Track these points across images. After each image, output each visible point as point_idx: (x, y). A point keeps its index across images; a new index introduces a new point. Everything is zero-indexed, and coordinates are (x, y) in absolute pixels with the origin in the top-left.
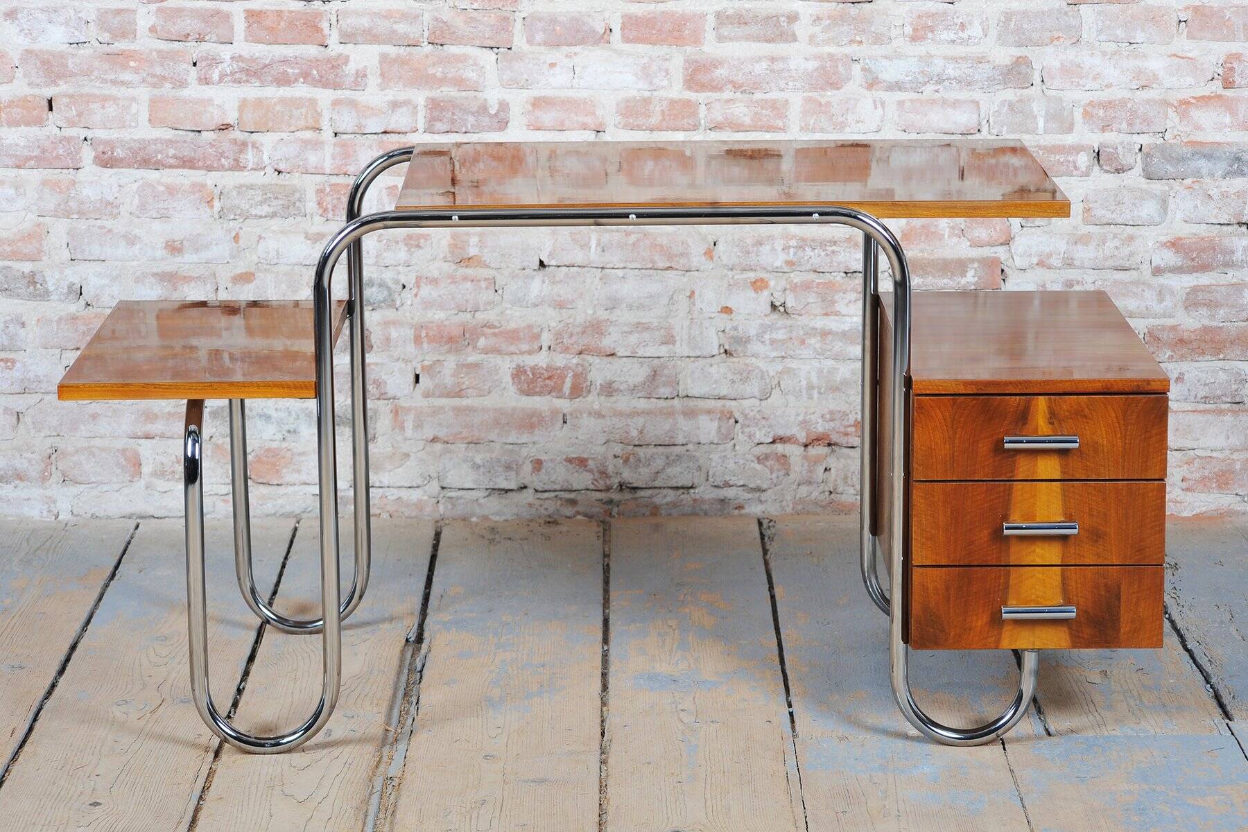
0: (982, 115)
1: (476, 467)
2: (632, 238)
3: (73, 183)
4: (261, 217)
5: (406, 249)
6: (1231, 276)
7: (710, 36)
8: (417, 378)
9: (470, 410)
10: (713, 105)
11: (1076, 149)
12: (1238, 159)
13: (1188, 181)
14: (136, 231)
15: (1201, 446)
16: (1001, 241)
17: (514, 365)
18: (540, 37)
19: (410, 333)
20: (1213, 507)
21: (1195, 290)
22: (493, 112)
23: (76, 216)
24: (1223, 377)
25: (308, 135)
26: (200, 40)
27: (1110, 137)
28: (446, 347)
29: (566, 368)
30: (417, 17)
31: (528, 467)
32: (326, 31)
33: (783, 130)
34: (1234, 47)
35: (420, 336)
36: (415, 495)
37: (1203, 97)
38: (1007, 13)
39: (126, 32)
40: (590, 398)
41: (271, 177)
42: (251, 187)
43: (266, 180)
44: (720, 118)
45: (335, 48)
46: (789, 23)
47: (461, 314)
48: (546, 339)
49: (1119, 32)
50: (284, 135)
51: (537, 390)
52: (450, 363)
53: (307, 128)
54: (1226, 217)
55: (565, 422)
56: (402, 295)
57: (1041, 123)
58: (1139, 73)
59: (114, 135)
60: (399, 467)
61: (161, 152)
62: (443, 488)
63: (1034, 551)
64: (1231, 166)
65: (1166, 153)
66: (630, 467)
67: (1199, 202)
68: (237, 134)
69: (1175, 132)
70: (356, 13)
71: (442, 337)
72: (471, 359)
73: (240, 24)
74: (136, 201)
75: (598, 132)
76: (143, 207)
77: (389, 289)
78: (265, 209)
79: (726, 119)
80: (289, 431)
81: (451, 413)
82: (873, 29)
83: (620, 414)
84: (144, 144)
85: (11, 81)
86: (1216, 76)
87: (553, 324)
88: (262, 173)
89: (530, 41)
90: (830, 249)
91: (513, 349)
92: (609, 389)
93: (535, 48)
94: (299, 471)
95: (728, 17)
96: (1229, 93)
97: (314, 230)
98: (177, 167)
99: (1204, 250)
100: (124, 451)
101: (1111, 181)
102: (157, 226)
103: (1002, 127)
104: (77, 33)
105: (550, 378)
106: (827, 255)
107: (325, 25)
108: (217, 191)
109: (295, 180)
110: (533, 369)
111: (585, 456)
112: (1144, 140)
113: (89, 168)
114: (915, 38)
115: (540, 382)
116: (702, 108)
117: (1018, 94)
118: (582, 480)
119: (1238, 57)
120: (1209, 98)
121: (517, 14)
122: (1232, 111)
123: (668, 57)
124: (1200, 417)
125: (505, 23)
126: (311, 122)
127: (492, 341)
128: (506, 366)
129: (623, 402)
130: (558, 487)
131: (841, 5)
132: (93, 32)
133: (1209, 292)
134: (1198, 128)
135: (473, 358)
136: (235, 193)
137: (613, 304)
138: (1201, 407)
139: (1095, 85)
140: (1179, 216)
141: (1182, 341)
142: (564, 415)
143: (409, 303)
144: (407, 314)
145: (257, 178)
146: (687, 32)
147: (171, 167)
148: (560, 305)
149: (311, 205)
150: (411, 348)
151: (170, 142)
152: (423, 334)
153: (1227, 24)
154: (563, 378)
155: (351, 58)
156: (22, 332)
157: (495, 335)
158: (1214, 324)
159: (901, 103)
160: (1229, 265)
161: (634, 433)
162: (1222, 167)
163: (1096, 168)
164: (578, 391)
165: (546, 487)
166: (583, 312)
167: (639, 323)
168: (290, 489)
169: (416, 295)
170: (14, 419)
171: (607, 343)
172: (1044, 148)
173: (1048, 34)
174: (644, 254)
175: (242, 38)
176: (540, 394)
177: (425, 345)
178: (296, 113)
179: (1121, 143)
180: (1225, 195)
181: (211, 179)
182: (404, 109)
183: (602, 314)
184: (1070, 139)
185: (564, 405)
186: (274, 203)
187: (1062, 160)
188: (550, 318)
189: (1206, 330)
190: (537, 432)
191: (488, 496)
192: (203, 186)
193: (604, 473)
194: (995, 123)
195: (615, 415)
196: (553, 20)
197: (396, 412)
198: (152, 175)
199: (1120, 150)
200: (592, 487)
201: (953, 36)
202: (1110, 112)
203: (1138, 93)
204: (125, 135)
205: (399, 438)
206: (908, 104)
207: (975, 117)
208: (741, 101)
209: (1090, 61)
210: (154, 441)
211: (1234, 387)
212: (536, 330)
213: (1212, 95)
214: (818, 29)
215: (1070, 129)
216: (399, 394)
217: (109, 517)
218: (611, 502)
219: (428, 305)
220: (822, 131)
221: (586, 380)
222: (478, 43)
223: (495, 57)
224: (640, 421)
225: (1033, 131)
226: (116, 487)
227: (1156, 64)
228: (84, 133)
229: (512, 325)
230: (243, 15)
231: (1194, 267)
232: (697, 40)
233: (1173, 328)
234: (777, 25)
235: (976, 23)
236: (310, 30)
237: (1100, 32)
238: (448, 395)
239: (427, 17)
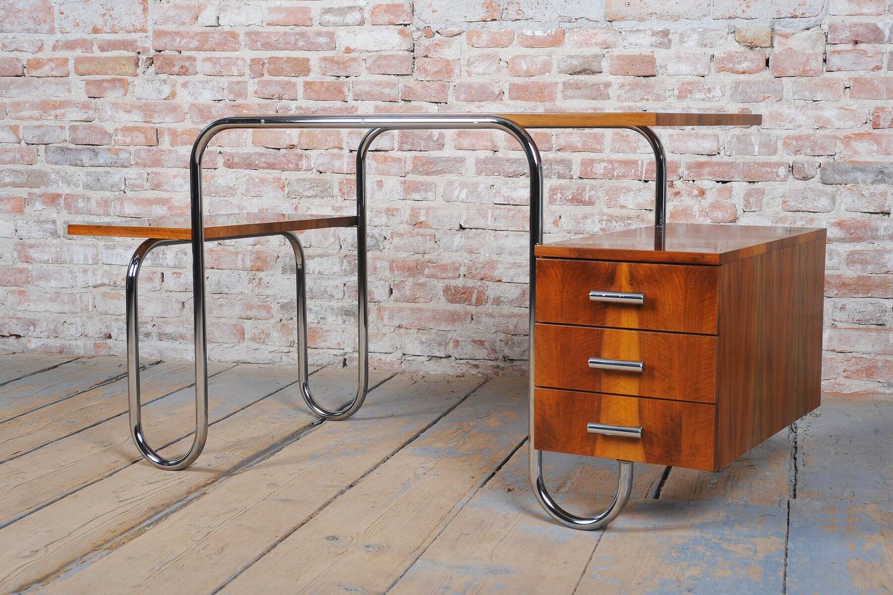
0: (720, 144)
1: (422, 343)
2: (512, 213)
3: (213, 176)
4: (309, 197)
5: (386, 216)
6: (878, 245)
7: (559, 96)
8: (391, 290)
9: (420, 310)
10: (560, 136)
11: (778, 165)
12: (882, 172)
13: (849, 186)
14: (244, 203)
15: (856, 351)
16: (730, 219)
17: (444, 285)
18: (462, 96)
19: (387, 265)
20: (863, 389)
21: (853, 253)
22: (435, 139)
23: (213, 195)
24: (871, 308)
25: (336, 151)
26: (280, 98)
27: (800, 158)
28: (407, 273)
29: (473, 288)
30: (395, 85)
31: (451, 344)
32: (346, 93)
33: (600, 151)
34: (880, 103)
35: (393, 266)
36: (389, 358)
37: (859, 134)
38: (736, 82)
39: (242, 94)
40: (487, 306)
41: (314, 175)
42: (304, 180)
43: (312, 176)
44: (564, 144)
45: (352, 103)
46: (605, 88)
47: (416, 255)
48: (463, 271)
49: (806, 94)
50: (323, 151)
51: (457, 300)
52: (410, 282)
53: (335, 148)
54: (874, 208)
55: (472, 319)
56: (384, 243)
57: (756, 149)
58: (818, 119)
59: (234, 150)
60: (379, 341)
61: (258, 160)
62: (404, 354)
63: (619, 383)
64: (877, 177)
65: (837, 169)
66: (509, 347)
67: (856, 198)
68: (299, 151)
69: (842, 155)
70: (363, 83)
71: (405, 267)
72: (420, 281)
73: (301, 90)
74: (245, 187)
75: (495, 151)
76: (247, 190)
77: (376, 239)
78: (311, 193)
79: (567, 144)
80: (321, 318)
81: (409, 311)
82: (655, 92)
83: (504, 316)
84: (249, 155)
85: (183, 121)
86: (869, 121)
87: (466, 262)
88: (311, 172)
89: (457, 99)
90: (627, 222)
91: (444, 275)
92: (498, 301)
93: (460, 103)
94: (325, 341)
95: (570, 84)
96: (876, 131)
97: (337, 204)
98: (266, 168)
99: (858, 228)
100: (235, 326)
101: (801, 184)
102: (255, 201)
103: (733, 150)
104: (217, 95)
105: (464, 293)
106: (625, 225)
107: (346, 90)
108: (286, 182)
109: (327, 176)
110: (455, 287)
111: (483, 339)
112: (821, 160)
113: (222, 169)
114: (679, 97)
115: (459, 296)
116: (554, 138)
117: (743, 131)
118: (481, 353)
119: (882, 109)
120: (864, 134)
121: (451, 83)
122: (878, 143)
123: (535, 108)
124: (855, 333)
125: (444, 88)
126: (337, 144)
127: (432, 271)
128: (440, 285)
129: (506, 309)
130: (467, 357)
131: (637, 78)
132: (226, 95)
133: (862, 255)
134: (856, 152)
135: (422, 280)
136: (295, 183)
137: (500, 252)
138: (856, 326)
139: (791, 126)
140: (843, 207)
141: (844, 284)
142: (472, 315)
143: (388, 247)
144: (387, 254)
145: (308, 175)
146: (546, 93)
147: (263, 168)
148: (471, 252)
149: (336, 191)
150: (388, 273)
151: (262, 155)
152: (394, 266)
153: (875, 88)
154: (471, 293)
155: (359, 109)
156: (185, 257)
157: (434, 267)
158: (865, 274)
159: (671, 136)
160: (876, 238)
161: (512, 327)
162: (871, 177)
163: (791, 177)
164: (479, 302)
165: (462, 357)
166: (484, 255)
167: (515, 263)
168: (321, 351)
169: (391, 243)
170: (180, 306)
171: (497, 274)
172: (759, 164)
173: (762, 95)
174: (518, 222)
175: (302, 96)
176: (459, 302)
177: (396, 272)
178: (329, 139)
179: (807, 162)
180: (873, 195)
181: (284, 175)
182: (387, 137)
183: (495, 257)
184: (774, 159)
185: (472, 309)
186: (316, 189)
187: (769, 171)
188: (464, 258)
189: (860, 278)
190: (456, 324)
191: (429, 360)
192: (280, 179)
193: (494, 350)
194: (728, 148)
195: (500, 316)
196: (470, 86)
197: (379, 310)
198: (254, 173)
199: (806, 165)
200: (487, 358)
201: (703, 96)
202: (800, 142)
203: (818, 131)
204: (240, 150)
205: (381, 325)
206: (675, 137)
207: (716, 144)
208: (576, 134)
209: (788, 111)
210: (251, 321)
211: (878, 315)
212: (457, 265)
213: (866, 132)
214: (622, 92)
215: (775, 152)
216: (381, 300)
217: (227, 362)
218: (498, 367)
219: (398, 249)
220: (623, 152)
221: (485, 295)
222: (428, 99)
223: (437, 107)
224: (515, 320)
225: (752, 154)
226: (231, 345)
227: (829, 112)
228: (220, 149)
229: (444, 262)
230: (302, 84)
231: (852, 238)
232: (552, 98)
233: (839, 276)
234: (598, 89)
235: (718, 88)
236: (337, 92)
237: (794, 93)
238: (407, 302)
239: (401, 85)
